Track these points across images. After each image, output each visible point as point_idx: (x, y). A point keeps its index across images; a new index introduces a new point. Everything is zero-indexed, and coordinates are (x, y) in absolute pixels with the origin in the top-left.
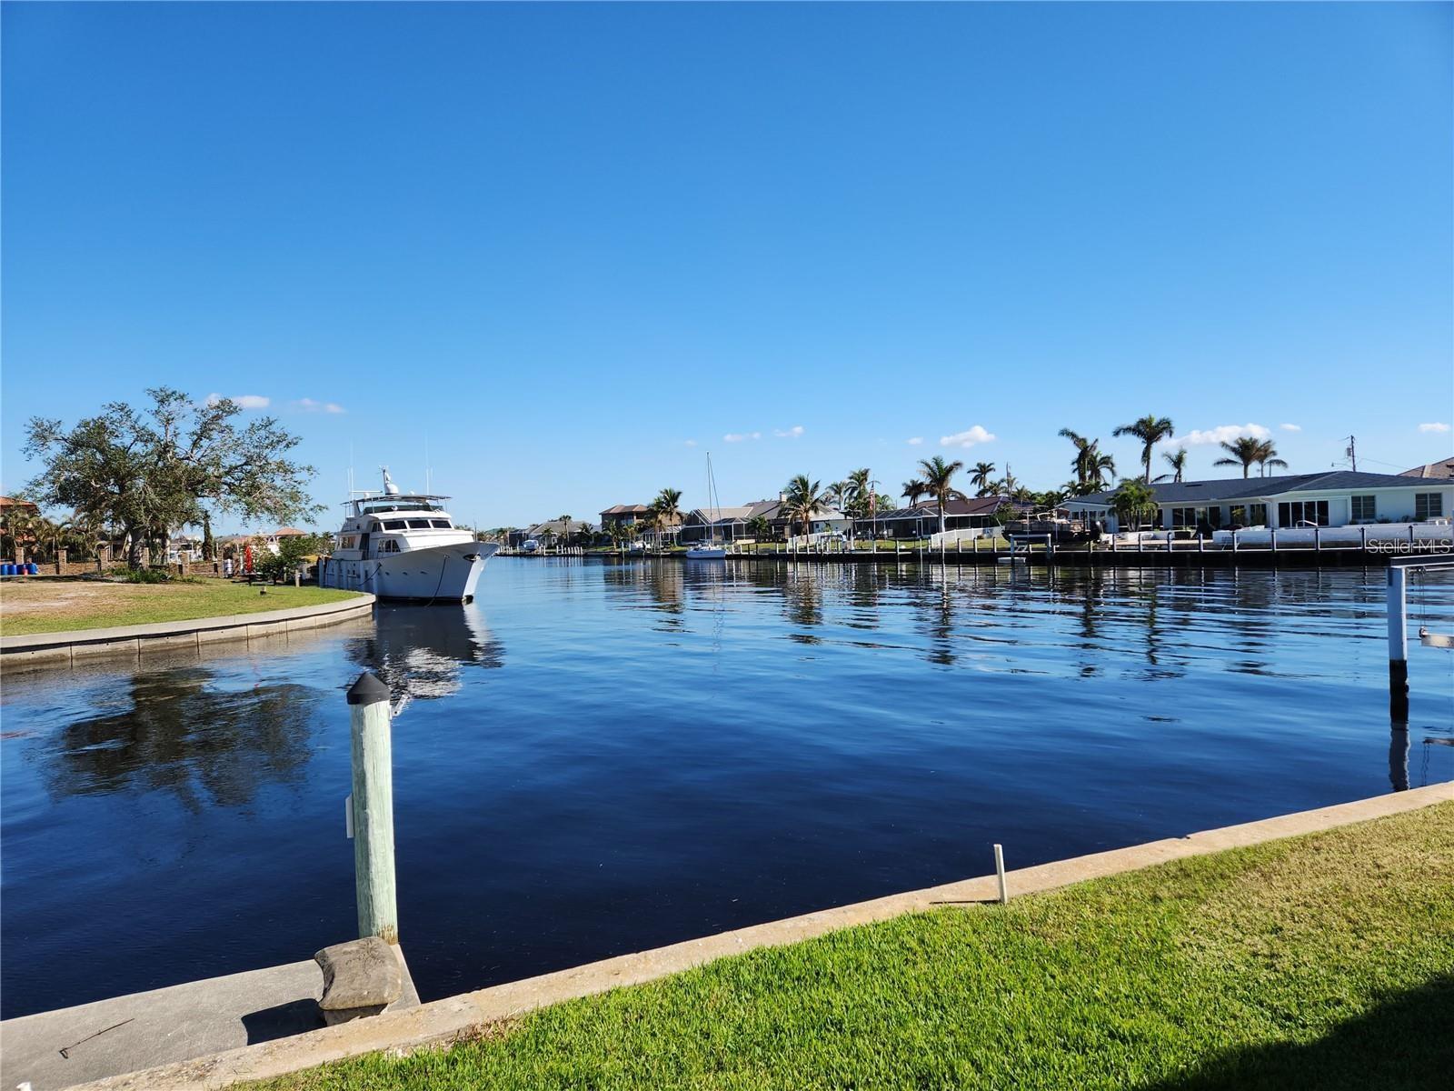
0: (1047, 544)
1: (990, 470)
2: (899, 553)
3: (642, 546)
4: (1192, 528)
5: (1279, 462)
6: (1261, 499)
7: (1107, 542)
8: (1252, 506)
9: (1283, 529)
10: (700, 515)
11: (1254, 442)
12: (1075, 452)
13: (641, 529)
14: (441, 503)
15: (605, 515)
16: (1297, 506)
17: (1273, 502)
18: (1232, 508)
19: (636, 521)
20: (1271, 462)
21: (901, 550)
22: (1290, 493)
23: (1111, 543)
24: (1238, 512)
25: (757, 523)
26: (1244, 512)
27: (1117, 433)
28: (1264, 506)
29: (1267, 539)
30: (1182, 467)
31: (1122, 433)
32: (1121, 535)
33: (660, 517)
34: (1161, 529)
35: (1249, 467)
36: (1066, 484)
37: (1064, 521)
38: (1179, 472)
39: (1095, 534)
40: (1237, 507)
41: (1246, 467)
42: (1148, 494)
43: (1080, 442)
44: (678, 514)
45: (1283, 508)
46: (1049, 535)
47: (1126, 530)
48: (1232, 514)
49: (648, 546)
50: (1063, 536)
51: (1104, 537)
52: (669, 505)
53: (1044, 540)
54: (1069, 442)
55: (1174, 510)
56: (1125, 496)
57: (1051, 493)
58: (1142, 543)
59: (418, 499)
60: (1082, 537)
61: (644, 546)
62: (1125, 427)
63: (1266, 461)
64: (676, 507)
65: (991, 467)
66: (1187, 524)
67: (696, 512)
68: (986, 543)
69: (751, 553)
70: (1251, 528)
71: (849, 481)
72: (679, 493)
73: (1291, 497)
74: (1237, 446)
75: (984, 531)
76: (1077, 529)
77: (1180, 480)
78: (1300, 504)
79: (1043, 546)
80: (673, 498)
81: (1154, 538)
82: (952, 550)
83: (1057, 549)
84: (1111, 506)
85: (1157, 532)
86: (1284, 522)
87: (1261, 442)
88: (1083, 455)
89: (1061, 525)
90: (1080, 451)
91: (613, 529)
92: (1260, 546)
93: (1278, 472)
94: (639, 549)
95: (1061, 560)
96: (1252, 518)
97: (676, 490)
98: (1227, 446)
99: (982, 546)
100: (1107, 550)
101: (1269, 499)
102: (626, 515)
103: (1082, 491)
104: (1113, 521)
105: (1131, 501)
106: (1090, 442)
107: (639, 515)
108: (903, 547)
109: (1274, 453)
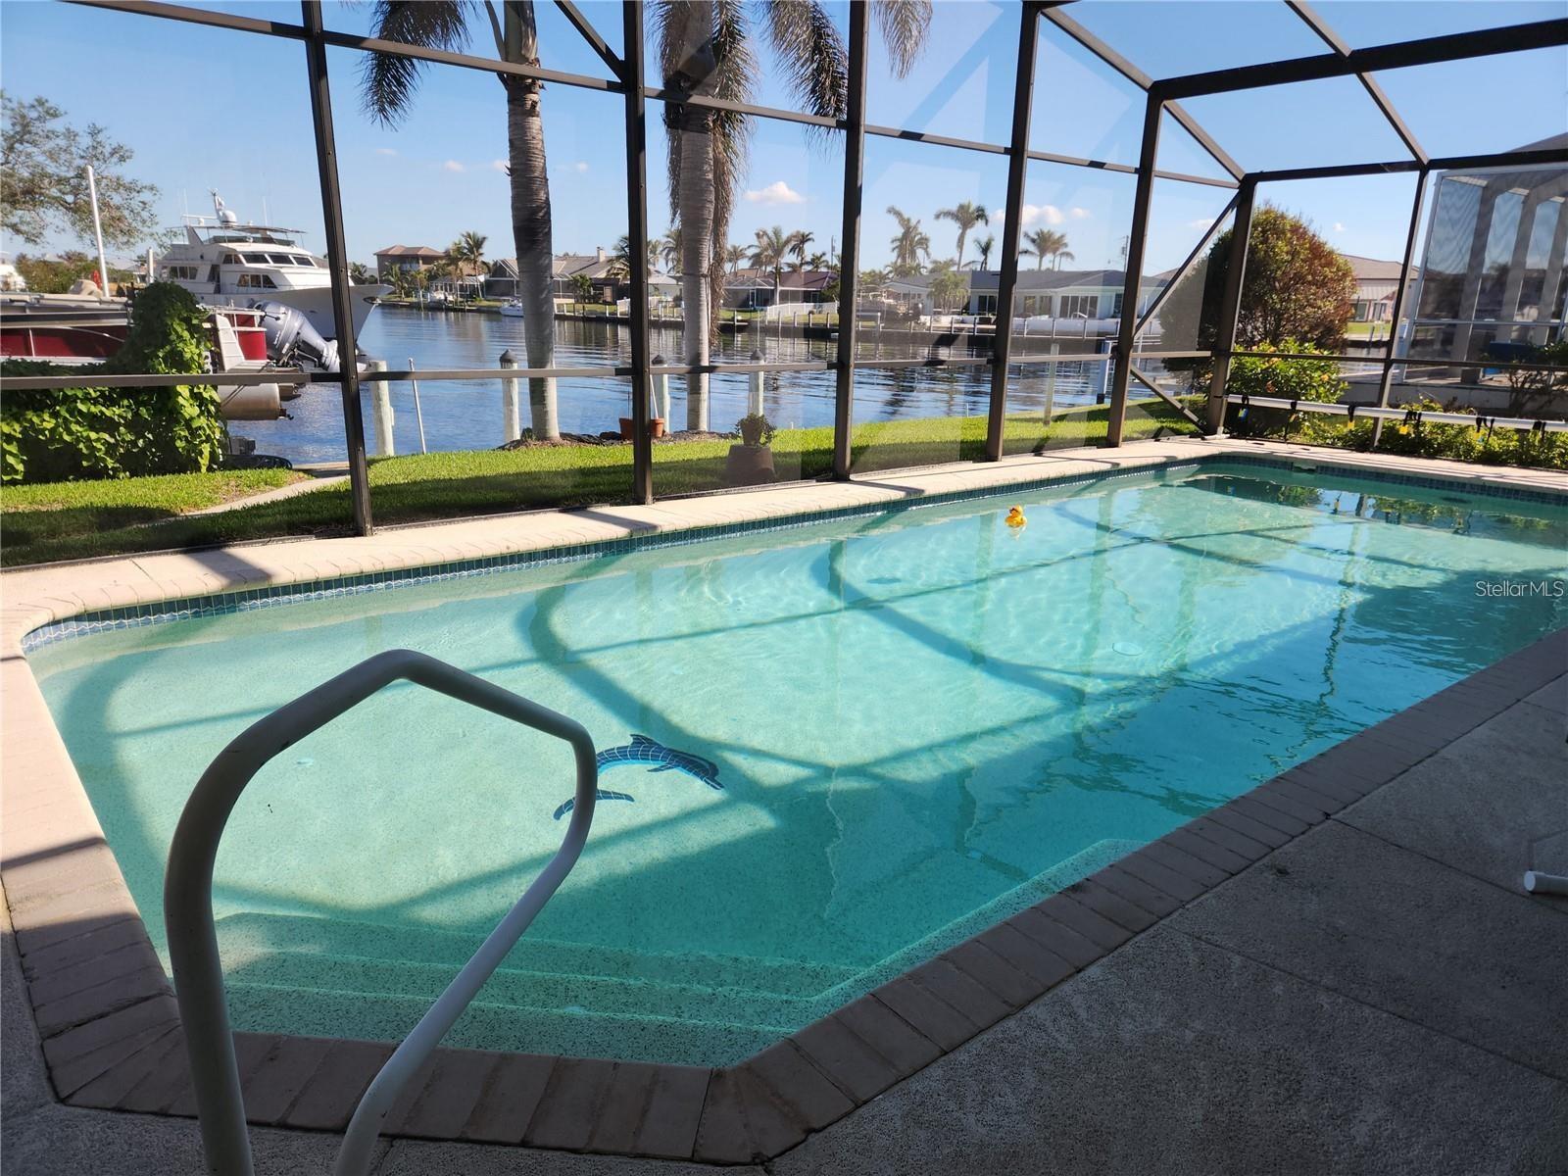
0: (876, 322)
1: (809, 239)
2: (736, 323)
3: (443, 297)
4: (994, 315)
5: (1068, 254)
6: (1049, 292)
7: (924, 324)
8: (1042, 297)
9: (1062, 319)
10: (509, 267)
11: (1050, 234)
12: (899, 232)
13: (432, 277)
14: (290, 237)
15: (382, 257)
16: (1075, 299)
17: (1058, 294)
18: (1026, 298)
19: (423, 267)
20: (1062, 254)
21: (738, 321)
22: (1071, 287)
23: (928, 324)
24: (1029, 302)
25: (578, 281)
26: (1034, 303)
27: (938, 217)
28: (1051, 298)
29: (1048, 328)
30: (989, 254)
31: (942, 216)
32: (936, 317)
33: (460, 264)
34: (968, 314)
35: (1044, 259)
36: (889, 264)
37: (891, 301)
38: (986, 259)
39: (917, 314)
40: (1030, 298)
41: (1041, 258)
42: (962, 280)
43: (905, 223)
44: (484, 263)
45: (1065, 300)
46: (879, 314)
47: (940, 313)
48: (1025, 304)
49: (450, 298)
50: (890, 316)
51: (923, 318)
52: (473, 253)
53: (873, 318)
54: (894, 220)
55: (980, 297)
56: (943, 281)
57: (874, 272)
58: (955, 325)
59: (257, 230)
60: (906, 318)
61: (446, 298)
62: (945, 211)
63: (1058, 253)
64: (481, 254)
65: (810, 236)
66: (989, 312)
67: (503, 261)
68: (818, 319)
69: (577, 314)
70: (1038, 317)
71: (666, 239)
72: (484, 238)
73: (1071, 291)
74: (1036, 237)
75: (815, 307)
76: (902, 310)
77: (985, 268)
78: (1077, 297)
79: (872, 324)
80: (477, 244)
81: (963, 322)
82: (787, 323)
83: (883, 328)
84: (929, 290)
85: (965, 317)
86: (1063, 314)
87: (1057, 235)
88: (906, 235)
89: (889, 305)
90: (903, 231)
91: (396, 275)
92: (1043, 333)
93: (1067, 266)
94: (440, 300)
95: (886, 338)
96: (1040, 308)
97: (480, 235)
98: (1028, 237)
99: (816, 321)
100: (924, 331)
101: (1056, 292)
102: (409, 258)
103: (902, 272)
104: (930, 303)
105: (947, 286)
106: (913, 222)
107: (428, 259)
108: (740, 318)
109: (1066, 245)
